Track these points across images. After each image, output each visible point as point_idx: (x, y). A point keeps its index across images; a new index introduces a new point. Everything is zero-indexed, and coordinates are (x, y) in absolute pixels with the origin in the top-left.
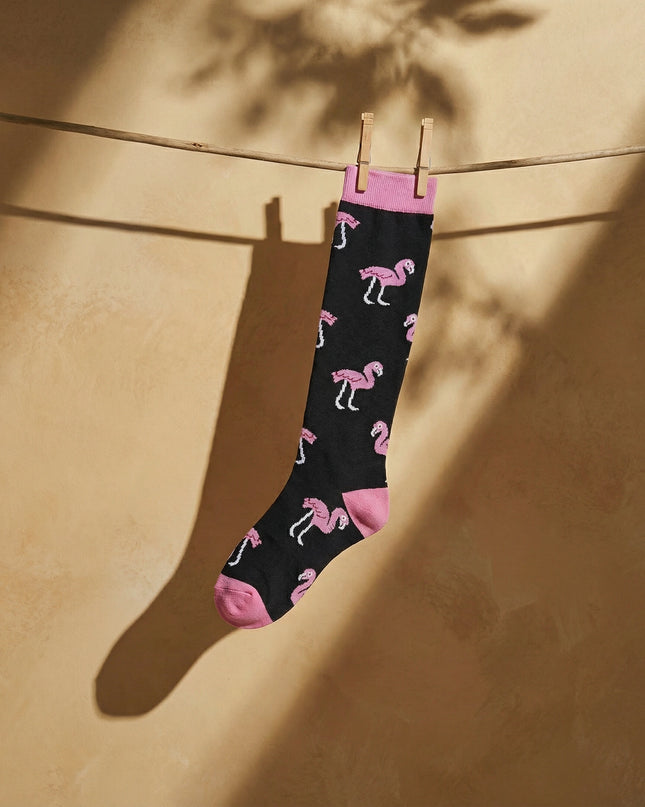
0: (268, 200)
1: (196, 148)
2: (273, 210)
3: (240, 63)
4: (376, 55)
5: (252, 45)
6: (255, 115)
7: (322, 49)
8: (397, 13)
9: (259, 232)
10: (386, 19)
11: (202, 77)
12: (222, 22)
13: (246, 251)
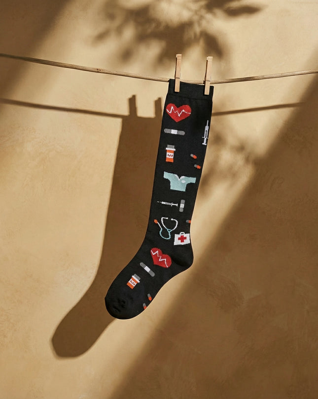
0: (130, 96)
1: (98, 71)
2: (132, 101)
3: (119, 30)
4: (185, 26)
5: (126, 21)
6: (126, 55)
7: (158, 23)
8: (194, 6)
9: (125, 111)
10: (189, 9)
11: (101, 37)
12: (111, 10)
13: (119, 121)
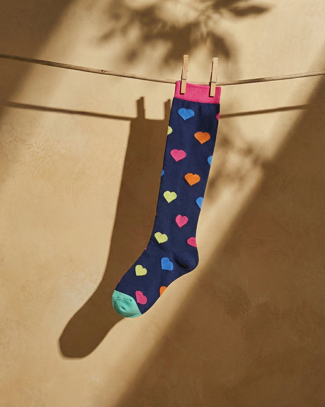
0: (138, 98)
1: (102, 72)
2: (140, 103)
3: (124, 31)
4: (192, 27)
5: (131, 21)
6: (132, 56)
7: (165, 24)
8: (202, 6)
9: (133, 114)
10: (197, 10)
11: (107, 37)
12: (116, 11)
13: (127, 124)
